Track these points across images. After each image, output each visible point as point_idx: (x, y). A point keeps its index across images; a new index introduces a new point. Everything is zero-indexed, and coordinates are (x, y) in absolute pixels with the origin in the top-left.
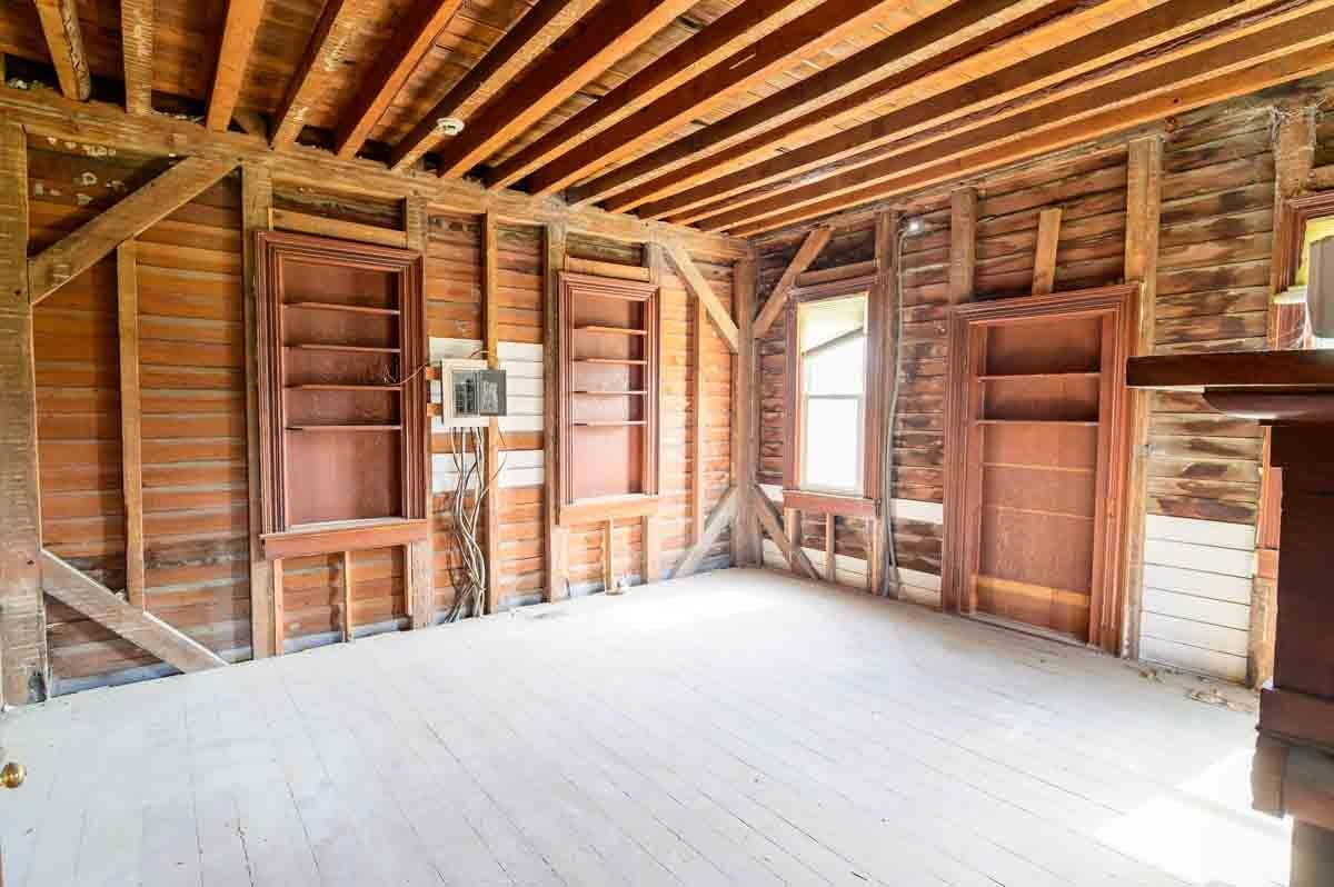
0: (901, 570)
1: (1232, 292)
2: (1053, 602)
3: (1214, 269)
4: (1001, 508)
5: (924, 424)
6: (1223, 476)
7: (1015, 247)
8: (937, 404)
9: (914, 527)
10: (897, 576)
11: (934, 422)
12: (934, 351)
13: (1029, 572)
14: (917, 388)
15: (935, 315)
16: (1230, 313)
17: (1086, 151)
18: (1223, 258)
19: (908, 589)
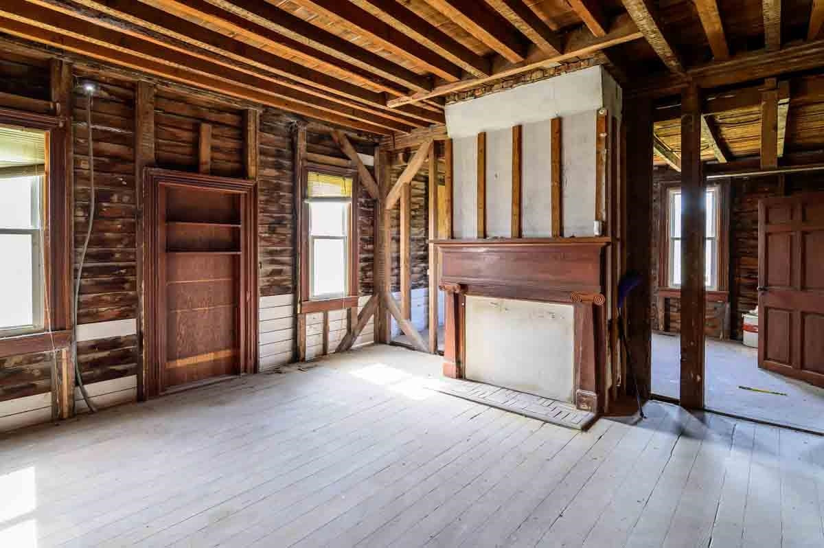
0: (86, 387)
1: (281, 194)
2: (214, 361)
3: (275, 181)
4: (179, 311)
5: (108, 256)
6: (282, 274)
7: (180, 138)
8: (119, 241)
9: (99, 345)
10: (84, 393)
11: (117, 256)
12: (115, 198)
13: (200, 347)
14: (101, 227)
15: (114, 170)
16: (281, 202)
17: (229, 101)
18: (277, 178)
19: (95, 400)
